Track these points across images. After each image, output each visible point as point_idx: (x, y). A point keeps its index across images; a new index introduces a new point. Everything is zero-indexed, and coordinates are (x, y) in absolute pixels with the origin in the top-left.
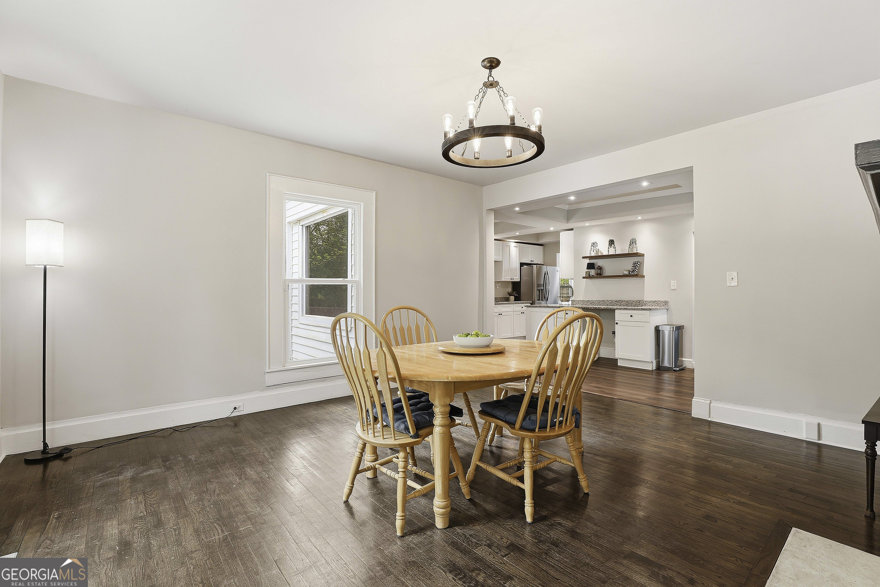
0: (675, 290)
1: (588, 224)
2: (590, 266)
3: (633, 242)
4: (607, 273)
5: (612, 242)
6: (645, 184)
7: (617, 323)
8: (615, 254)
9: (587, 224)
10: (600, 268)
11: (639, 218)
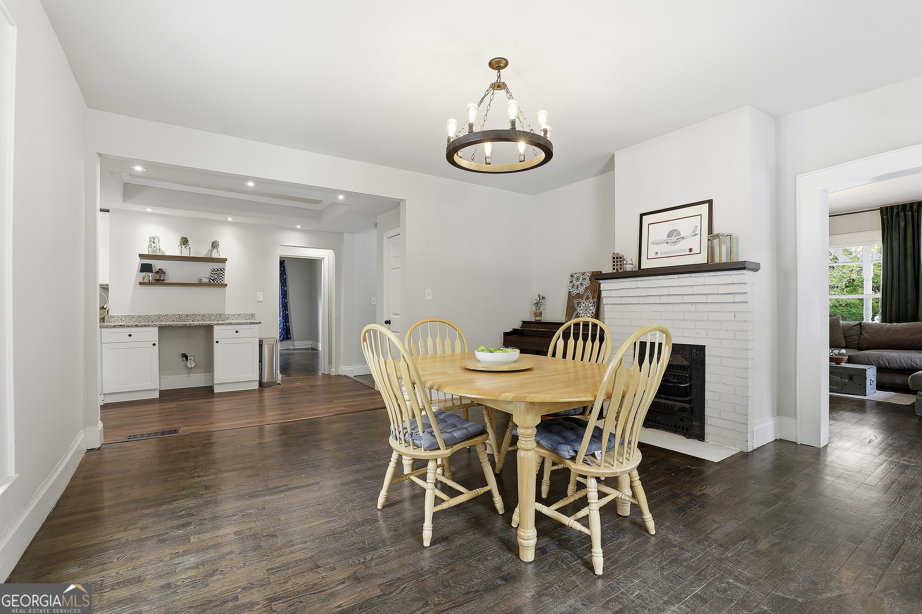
0: (261, 302)
1: (151, 210)
2: (145, 268)
3: (215, 245)
4: (171, 278)
5: (185, 241)
6: (251, 184)
7: (217, 342)
8: (189, 256)
9: (149, 210)
10: (161, 272)
11: (230, 219)
